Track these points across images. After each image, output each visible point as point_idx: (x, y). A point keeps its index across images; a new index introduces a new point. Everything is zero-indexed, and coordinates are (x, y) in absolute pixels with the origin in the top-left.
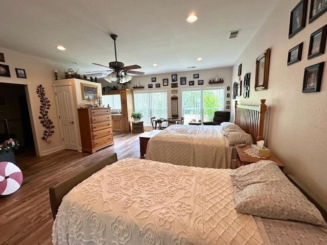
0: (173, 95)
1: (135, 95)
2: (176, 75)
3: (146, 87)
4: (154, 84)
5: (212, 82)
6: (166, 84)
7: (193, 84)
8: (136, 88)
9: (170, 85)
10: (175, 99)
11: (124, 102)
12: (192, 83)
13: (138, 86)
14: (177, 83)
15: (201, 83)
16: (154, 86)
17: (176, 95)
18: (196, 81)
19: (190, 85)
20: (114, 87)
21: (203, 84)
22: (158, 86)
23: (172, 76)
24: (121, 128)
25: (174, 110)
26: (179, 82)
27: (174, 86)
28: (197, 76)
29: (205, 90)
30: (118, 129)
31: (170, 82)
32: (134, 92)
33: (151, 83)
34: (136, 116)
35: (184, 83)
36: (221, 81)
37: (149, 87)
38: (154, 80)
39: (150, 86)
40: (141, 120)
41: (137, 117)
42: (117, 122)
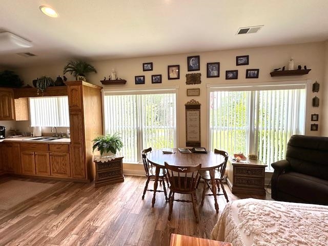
0: (189, 99)
1: (106, 99)
2: (198, 57)
3: (131, 81)
4: (148, 75)
5: (280, 74)
6: (176, 76)
7: (236, 77)
8: (107, 83)
9: (183, 78)
10: (193, 107)
11: (76, 112)
12: (232, 75)
13: (113, 78)
14: (200, 74)
15: (253, 75)
16: (148, 79)
17: (197, 99)
18: (242, 70)
19: (227, 78)
20: (59, 79)
21: (257, 77)
22: (157, 80)
23: (189, 58)
24: (68, 172)
25: (193, 132)
26: (203, 71)
27: (194, 79)
28: (244, 60)
29: (259, 89)
30: (60, 176)
31: (184, 71)
32: (104, 92)
33: (142, 73)
34: (105, 145)
35: (215, 73)
36: (301, 72)
37: (137, 83)
38: (148, 66)
39: (140, 81)
40: (118, 155)
41: (109, 146)
42: (59, 159)
